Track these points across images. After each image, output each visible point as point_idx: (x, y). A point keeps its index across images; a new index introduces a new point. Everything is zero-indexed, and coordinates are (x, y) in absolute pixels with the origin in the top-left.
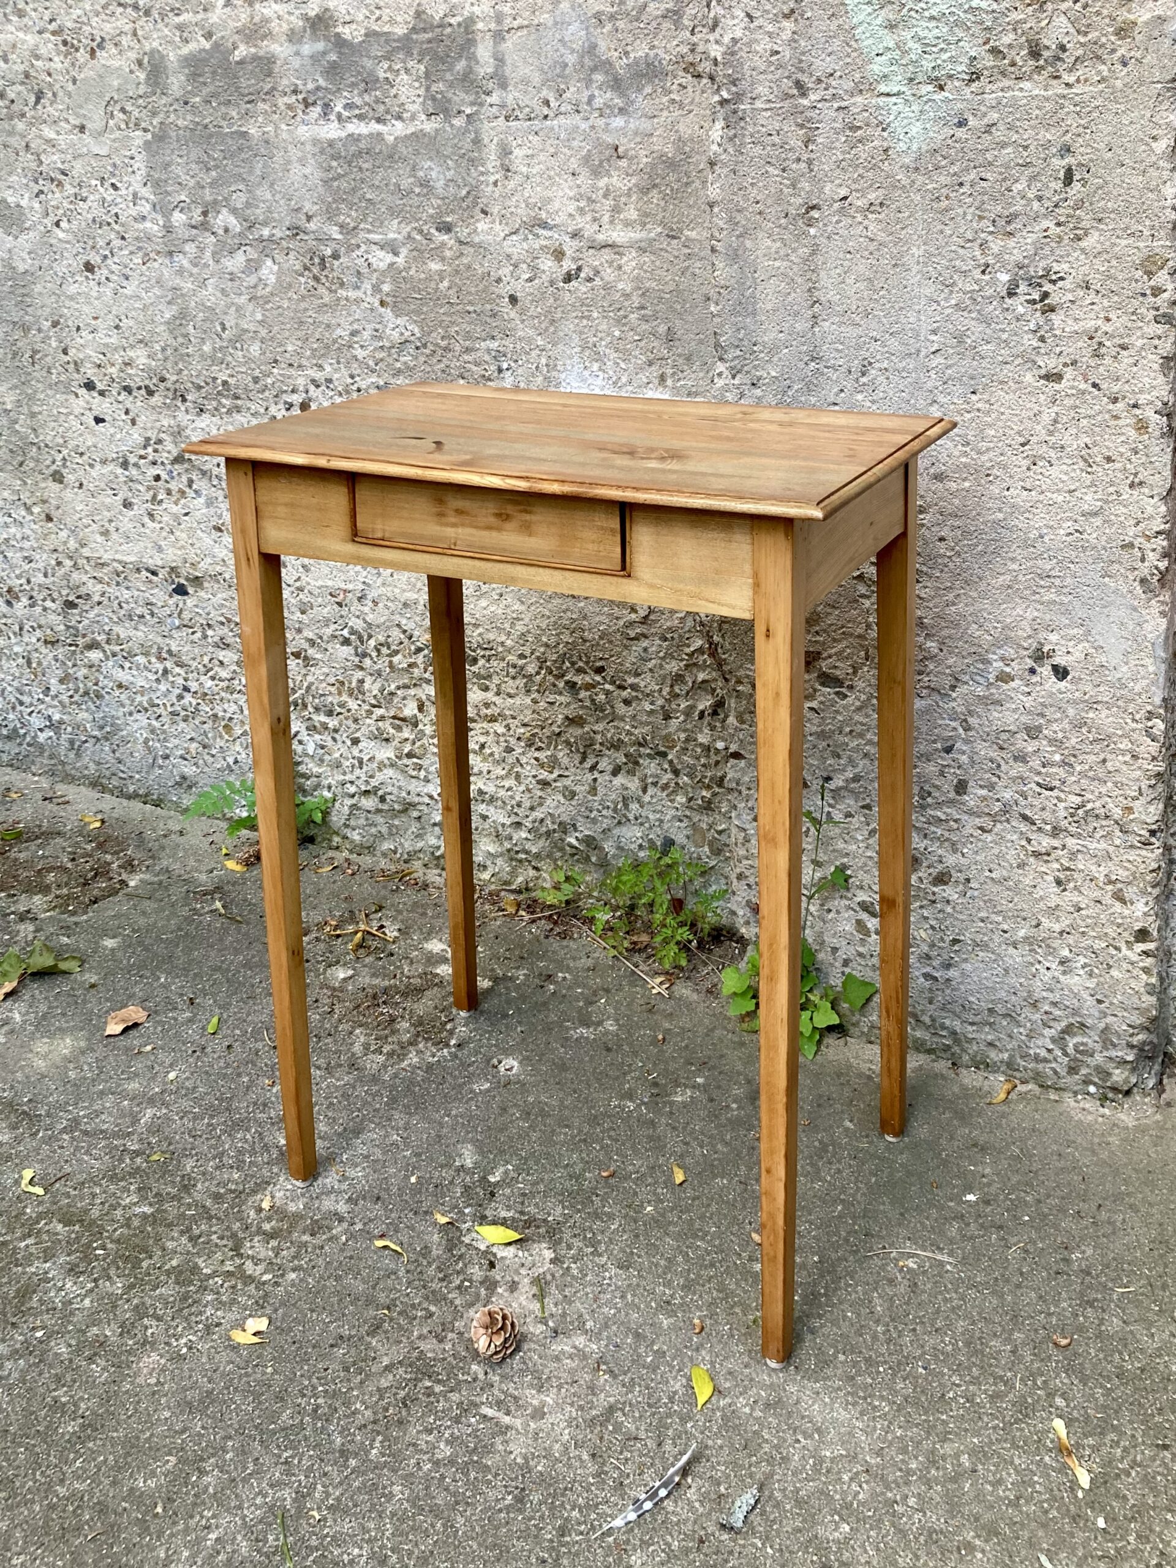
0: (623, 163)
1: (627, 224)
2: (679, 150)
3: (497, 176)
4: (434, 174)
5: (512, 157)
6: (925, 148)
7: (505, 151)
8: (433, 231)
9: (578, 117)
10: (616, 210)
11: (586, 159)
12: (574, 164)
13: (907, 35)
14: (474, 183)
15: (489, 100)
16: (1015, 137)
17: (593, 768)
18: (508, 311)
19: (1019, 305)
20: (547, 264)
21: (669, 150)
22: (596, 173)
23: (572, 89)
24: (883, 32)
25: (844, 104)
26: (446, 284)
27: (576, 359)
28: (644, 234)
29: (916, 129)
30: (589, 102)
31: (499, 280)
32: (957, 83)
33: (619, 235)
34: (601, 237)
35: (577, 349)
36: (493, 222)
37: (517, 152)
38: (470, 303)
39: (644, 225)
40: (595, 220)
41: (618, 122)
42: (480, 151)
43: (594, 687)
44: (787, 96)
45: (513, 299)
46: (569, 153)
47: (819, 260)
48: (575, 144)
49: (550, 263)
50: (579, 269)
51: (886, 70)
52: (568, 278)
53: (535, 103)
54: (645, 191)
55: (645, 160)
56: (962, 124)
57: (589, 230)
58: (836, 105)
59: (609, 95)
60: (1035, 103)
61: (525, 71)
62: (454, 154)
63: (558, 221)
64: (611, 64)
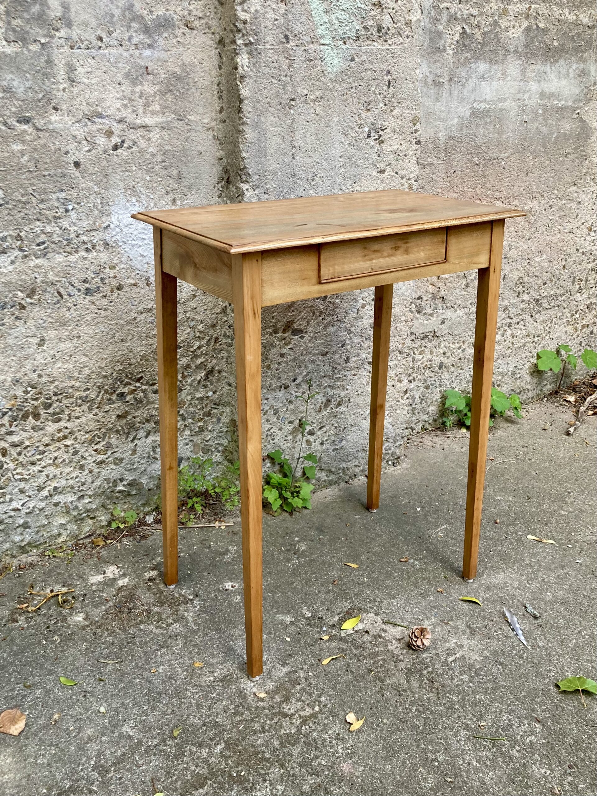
0: (151, 77)
1: (154, 113)
2: (184, 70)
3: (65, 85)
4: (15, 84)
5: (76, 73)
6: (339, 71)
7: (71, 69)
8: (15, 123)
9: (121, 49)
10: (147, 105)
11: (127, 75)
12: (120, 78)
13: (333, 17)
14: (48, 89)
15: (58, 34)
16: (371, 67)
17: (134, 438)
18: (73, 171)
19: (371, 142)
20: (101, 140)
21: (178, 71)
22: (134, 83)
23: (118, 31)
24: (323, 14)
25: (306, 48)
26: (26, 158)
27: (121, 196)
28: (164, 119)
29: (335, 62)
30: (130, 39)
31: (67, 153)
32: (351, 41)
33: (149, 120)
34: (138, 122)
35: (123, 190)
36: (63, 115)
37: (80, 69)
38: (46, 170)
39: (164, 113)
40: (134, 111)
41: (147, 53)
42: (52, 68)
43: (135, 390)
44: (282, 43)
45: (77, 164)
46: (117, 71)
47: (295, 125)
48: (120, 65)
49: (103, 140)
50: (123, 142)
51: (324, 33)
52: (115, 148)
53: (93, 38)
54: (163, 94)
55: (163, 76)
56: (353, 60)
57: (131, 118)
58: (303, 48)
59: (141, 36)
60: (379, 52)
61: (84, 16)
62: (32, 70)
63: (109, 112)
64: (142, 17)
